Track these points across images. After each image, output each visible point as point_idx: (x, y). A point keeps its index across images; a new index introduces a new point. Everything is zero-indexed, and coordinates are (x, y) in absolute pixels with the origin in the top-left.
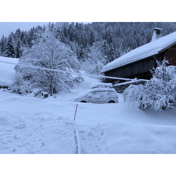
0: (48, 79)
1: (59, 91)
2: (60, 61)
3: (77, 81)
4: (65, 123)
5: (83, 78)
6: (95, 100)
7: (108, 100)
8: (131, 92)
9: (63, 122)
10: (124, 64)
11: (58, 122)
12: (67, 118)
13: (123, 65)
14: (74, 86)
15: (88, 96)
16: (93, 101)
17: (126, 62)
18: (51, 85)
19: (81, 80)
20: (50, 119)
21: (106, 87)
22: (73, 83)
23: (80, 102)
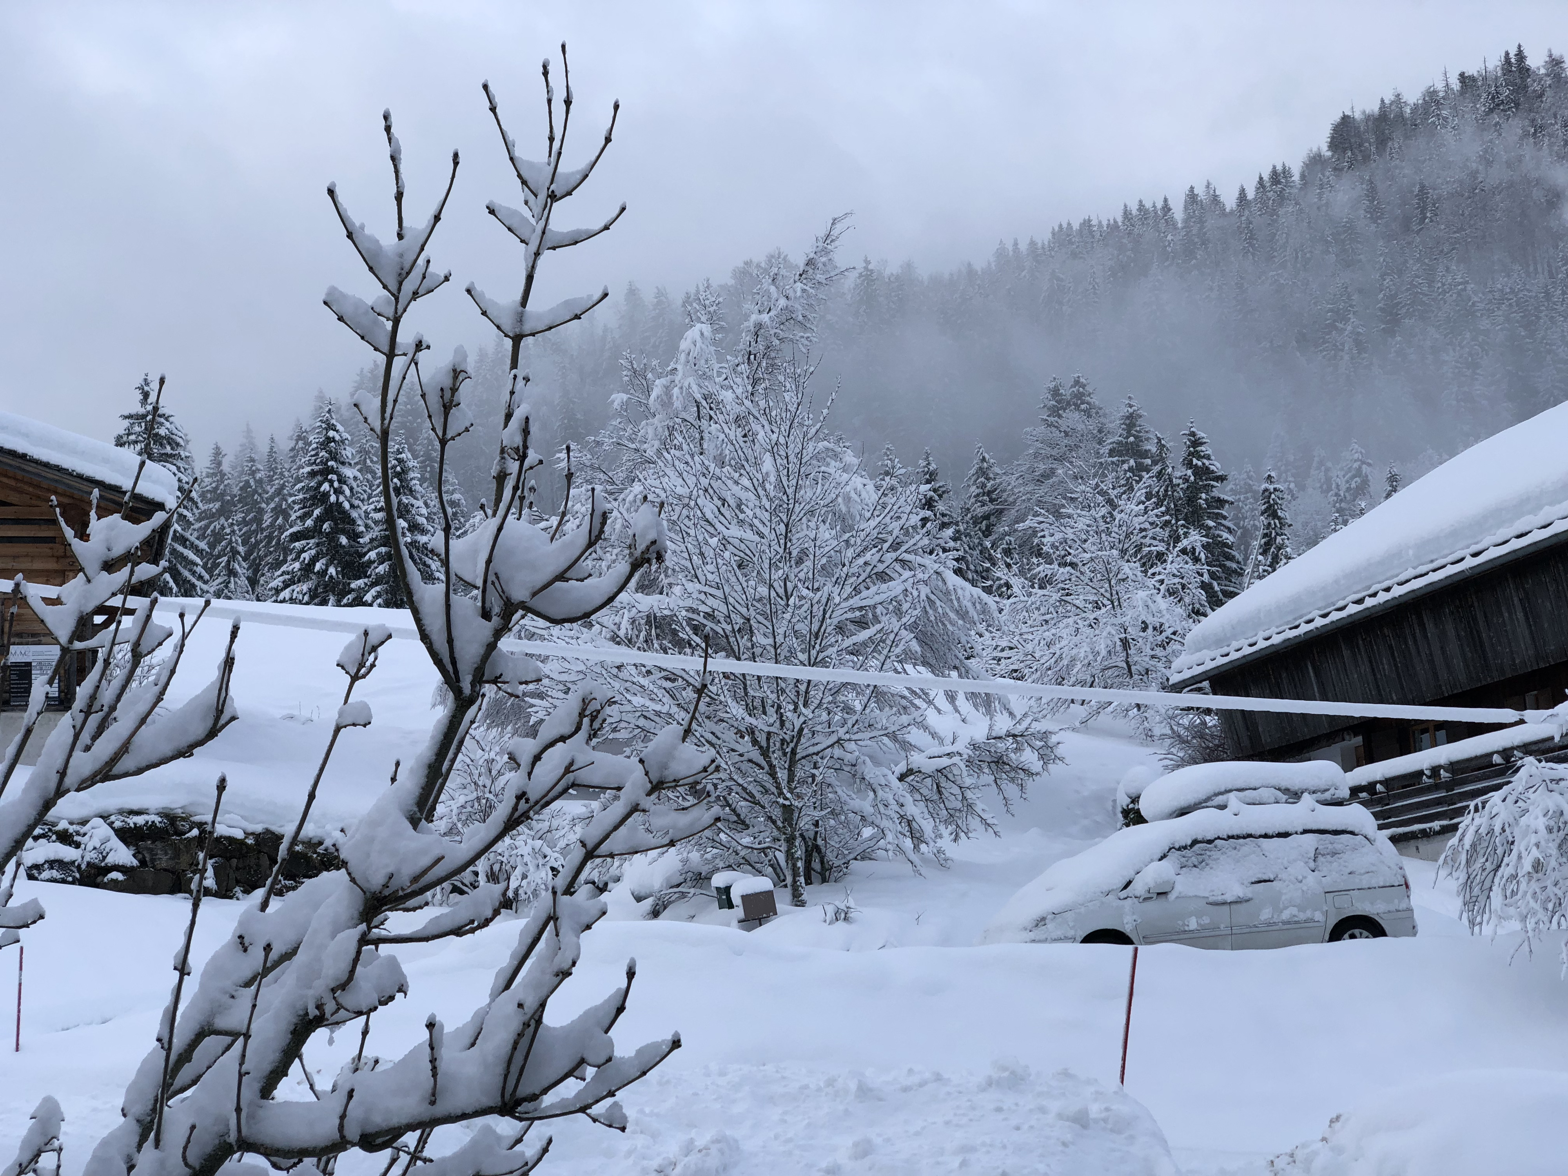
0: (761, 760)
1: (854, 864)
2: (855, 602)
3: (999, 762)
4: (1060, 1116)
5: (1045, 735)
6: (1206, 920)
7: (1318, 916)
8: (1541, 823)
9: (1043, 1110)
10: (1398, 591)
11: (999, 1110)
12: (1066, 1074)
13: (1383, 597)
14: (979, 807)
15: (1138, 888)
16: (1193, 924)
17: (1411, 573)
18: (788, 810)
19: (1029, 757)
20: (922, 1085)
21: (1294, 795)
22: (968, 781)
23: (1074, 940)
